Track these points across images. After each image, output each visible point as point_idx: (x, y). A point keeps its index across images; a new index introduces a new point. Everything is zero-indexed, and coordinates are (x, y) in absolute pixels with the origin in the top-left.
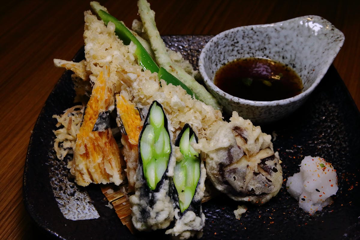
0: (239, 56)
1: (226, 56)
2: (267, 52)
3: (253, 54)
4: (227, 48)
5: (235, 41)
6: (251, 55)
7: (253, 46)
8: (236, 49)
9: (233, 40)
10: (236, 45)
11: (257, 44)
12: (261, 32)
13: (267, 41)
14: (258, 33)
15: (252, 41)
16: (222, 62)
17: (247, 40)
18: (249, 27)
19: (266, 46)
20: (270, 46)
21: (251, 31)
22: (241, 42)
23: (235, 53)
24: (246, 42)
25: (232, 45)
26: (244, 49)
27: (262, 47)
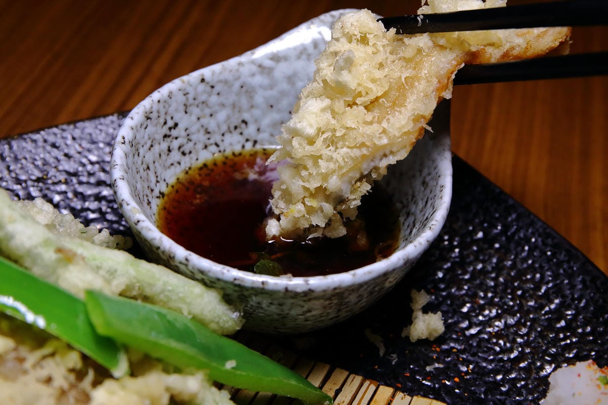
0: (187, 162)
1: (159, 171)
2: (251, 130)
3: (217, 145)
4: (156, 148)
5: (170, 123)
6: (213, 148)
7: (212, 124)
8: (175, 144)
9: (165, 123)
10: (174, 133)
11: (222, 115)
12: (226, 82)
13: (244, 102)
14: (218, 88)
15: (208, 111)
16: (156, 193)
17: (196, 111)
18: (195, 75)
19: (246, 116)
20: (256, 112)
21: (202, 87)
22: (184, 121)
23: (176, 156)
24: (194, 118)
25: (165, 136)
26: (193, 137)
27: (236, 121)
